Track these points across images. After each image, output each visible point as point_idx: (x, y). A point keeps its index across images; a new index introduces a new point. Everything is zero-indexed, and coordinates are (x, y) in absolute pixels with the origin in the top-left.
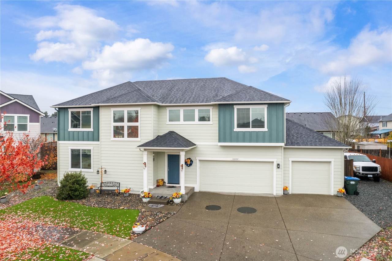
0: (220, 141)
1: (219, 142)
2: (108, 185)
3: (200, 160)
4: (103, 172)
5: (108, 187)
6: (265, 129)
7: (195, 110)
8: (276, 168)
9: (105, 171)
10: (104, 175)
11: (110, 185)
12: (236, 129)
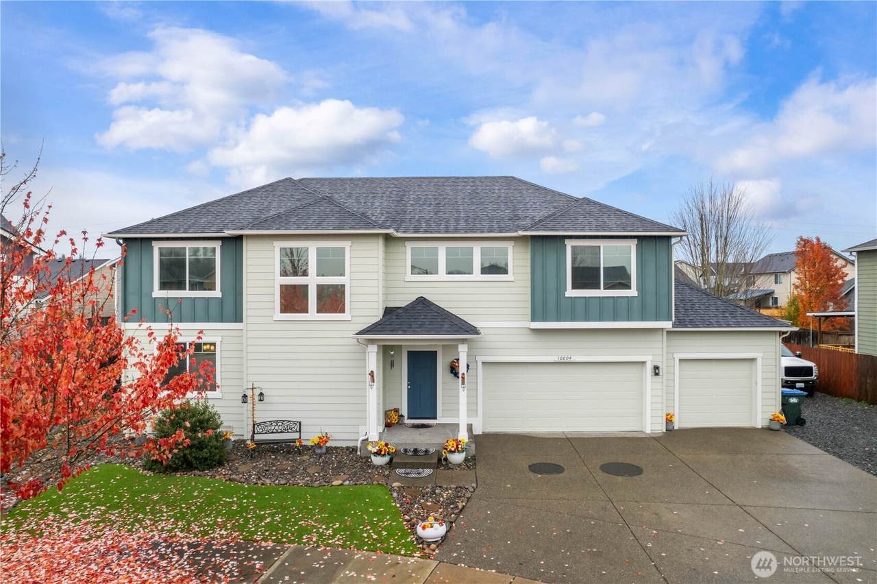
0: (533, 319)
1: (532, 321)
2: (273, 428)
3: (483, 363)
4: (257, 398)
5: (272, 432)
6: (633, 292)
7: (474, 248)
8: (652, 376)
9: (261, 394)
10: (258, 405)
11: (277, 428)
12: (570, 292)
